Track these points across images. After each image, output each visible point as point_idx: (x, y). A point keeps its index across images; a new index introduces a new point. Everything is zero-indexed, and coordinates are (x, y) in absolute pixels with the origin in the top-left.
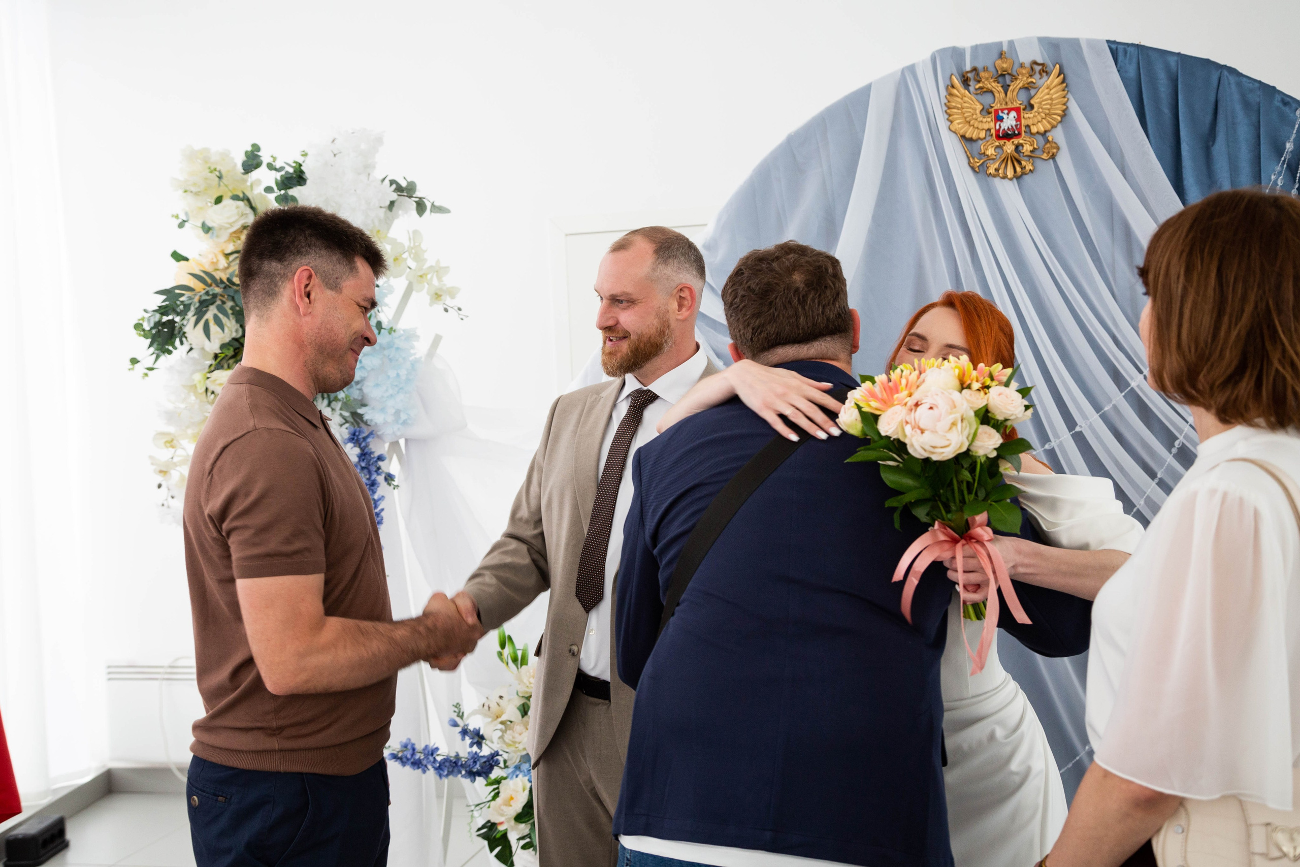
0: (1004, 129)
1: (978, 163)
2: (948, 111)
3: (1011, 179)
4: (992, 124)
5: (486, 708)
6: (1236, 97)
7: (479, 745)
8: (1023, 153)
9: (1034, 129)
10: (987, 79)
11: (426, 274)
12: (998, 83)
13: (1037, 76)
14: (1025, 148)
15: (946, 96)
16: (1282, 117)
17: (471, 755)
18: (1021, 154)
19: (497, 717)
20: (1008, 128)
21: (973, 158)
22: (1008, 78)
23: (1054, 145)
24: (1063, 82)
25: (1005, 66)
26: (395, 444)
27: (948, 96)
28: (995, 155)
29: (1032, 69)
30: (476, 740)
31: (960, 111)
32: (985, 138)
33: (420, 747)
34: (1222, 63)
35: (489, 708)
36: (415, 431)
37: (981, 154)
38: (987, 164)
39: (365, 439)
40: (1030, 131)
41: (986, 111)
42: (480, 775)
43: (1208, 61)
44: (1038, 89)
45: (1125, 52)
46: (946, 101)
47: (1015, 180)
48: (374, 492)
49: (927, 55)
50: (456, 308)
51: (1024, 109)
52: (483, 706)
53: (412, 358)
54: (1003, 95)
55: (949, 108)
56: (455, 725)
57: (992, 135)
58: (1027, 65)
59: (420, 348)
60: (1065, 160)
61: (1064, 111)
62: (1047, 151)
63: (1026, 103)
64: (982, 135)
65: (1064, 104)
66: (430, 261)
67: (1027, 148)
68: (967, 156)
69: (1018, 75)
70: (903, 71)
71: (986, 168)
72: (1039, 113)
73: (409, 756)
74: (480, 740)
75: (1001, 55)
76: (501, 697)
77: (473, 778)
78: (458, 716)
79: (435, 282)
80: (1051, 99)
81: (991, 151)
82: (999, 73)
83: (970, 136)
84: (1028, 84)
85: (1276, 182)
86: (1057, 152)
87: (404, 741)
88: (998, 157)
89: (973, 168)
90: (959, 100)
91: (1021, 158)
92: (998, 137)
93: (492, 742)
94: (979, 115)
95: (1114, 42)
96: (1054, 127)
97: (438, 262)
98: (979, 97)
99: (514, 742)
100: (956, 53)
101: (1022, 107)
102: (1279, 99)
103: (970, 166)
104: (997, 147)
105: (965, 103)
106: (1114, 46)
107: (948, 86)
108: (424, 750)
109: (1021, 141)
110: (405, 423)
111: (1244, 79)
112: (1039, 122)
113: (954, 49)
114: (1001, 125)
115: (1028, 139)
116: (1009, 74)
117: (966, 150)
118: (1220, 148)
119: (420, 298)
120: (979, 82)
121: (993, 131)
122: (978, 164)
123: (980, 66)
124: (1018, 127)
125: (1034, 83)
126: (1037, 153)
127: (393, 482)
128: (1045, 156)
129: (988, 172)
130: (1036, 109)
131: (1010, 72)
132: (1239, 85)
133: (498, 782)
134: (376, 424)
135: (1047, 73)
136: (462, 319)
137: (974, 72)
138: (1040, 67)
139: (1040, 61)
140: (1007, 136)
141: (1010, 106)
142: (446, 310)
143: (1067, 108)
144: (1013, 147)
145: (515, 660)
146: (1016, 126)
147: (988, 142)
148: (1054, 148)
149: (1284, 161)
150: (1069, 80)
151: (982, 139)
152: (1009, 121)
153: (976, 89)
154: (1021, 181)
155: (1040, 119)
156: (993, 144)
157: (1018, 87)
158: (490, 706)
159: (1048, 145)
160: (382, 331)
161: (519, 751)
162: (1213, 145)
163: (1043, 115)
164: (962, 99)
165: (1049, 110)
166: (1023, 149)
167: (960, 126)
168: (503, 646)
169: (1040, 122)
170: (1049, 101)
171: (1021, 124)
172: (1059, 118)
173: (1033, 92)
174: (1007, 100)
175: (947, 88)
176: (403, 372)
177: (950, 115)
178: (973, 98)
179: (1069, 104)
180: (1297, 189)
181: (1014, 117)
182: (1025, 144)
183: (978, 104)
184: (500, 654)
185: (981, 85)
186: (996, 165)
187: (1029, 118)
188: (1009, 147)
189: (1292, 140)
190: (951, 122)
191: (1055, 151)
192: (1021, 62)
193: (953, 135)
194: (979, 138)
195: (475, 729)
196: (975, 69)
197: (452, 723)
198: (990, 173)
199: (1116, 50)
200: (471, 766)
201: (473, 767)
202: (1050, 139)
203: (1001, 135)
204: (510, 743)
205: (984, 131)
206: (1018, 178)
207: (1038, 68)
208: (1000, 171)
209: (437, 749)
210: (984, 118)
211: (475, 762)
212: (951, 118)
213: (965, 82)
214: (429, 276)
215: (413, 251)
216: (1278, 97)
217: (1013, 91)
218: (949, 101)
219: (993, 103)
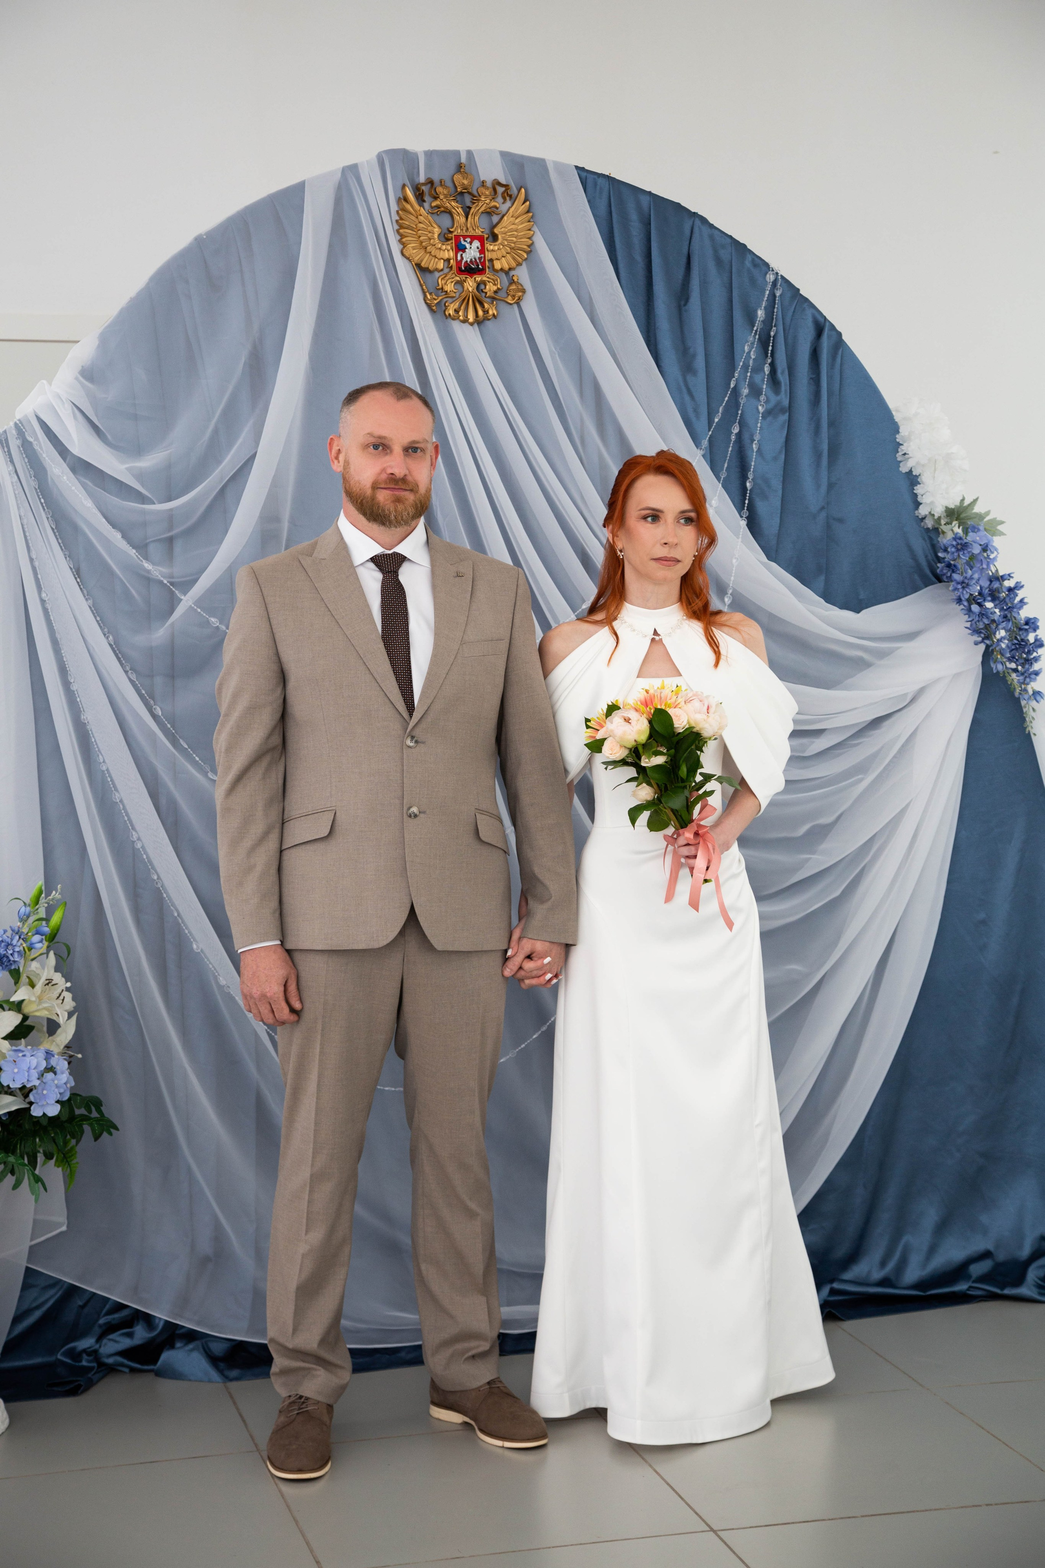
0: (467, 261)
1: (435, 299)
2: (402, 231)
3: (472, 324)
4: (452, 255)
6: (709, 252)
8: (486, 293)
9: (498, 265)
10: (445, 196)
12: (458, 202)
13: (500, 199)
14: (487, 287)
15: (397, 212)
16: (753, 281)
18: (484, 295)
20: (471, 259)
21: (431, 294)
22: (468, 199)
23: (520, 287)
24: (528, 212)
25: (466, 182)
27: (401, 213)
28: (455, 292)
29: (495, 190)
31: (414, 233)
32: (442, 270)
34: (692, 209)
37: (439, 289)
38: (446, 302)
40: (493, 266)
41: (445, 237)
43: (678, 205)
44: (502, 215)
45: (595, 184)
46: (398, 218)
47: (476, 325)
49: (372, 155)
51: (488, 239)
54: (463, 219)
55: (401, 227)
57: (451, 267)
58: (489, 184)
60: (530, 305)
61: (529, 246)
62: (512, 293)
63: (489, 231)
64: (441, 265)
65: (529, 238)
67: (490, 288)
68: (423, 289)
69: (480, 196)
70: (343, 171)
71: (444, 308)
72: (503, 246)
75: (460, 167)
80: (517, 230)
81: (450, 287)
82: (459, 189)
83: (426, 266)
84: (490, 208)
85: (749, 352)
86: (523, 296)
88: (458, 294)
89: (429, 306)
90: (414, 218)
91: (484, 299)
92: (460, 271)
94: (437, 240)
95: (583, 169)
96: (519, 264)
100: (405, 158)
101: (486, 236)
102: (750, 259)
103: (426, 303)
104: (457, 283)
105: (420, 223)
106: (584, 174)
107: (400, 198)
109: (485, 279)
111: (716, 232)
113: (405, 152)
114: (464, 255)
115: (492, 277)
116: (469, 193)
117: (422, 282)
118: (694, 309)
120: (436, 198)
121: (453, 263)
122: (435, 302)
123: (436, 179)
124: (482, 260)
125: (497, 208)
126: (502, 294)
128: (510, 299)
129: (447, 313)
130: (499, 241)
131: (470, 191)
132: (712, 237)
135: (510, 196)
137: (429, 186)
138: (503, 189)
139: (503, 182)
140: (470, 270)
141: (471, 233)
143: (533, 243)
144: (475, 285)
146: (480, 258)
147: (447, 274)
148: (519, 290)
149: (756, 331)
150: (538, 208)
151: (440, 271)
152: (472, 252)
153: (432, 207)
154: (482, 326)
155: (504, 253)
156: (453, 278)
157: (480, 211)
159: (513, 287)
162: (685, 305)
163: (508, 249)
164: (417, 217)
165: (514, 243)
166: (485, 288)
167: (415, 251)
169: (504, 257)
170: (515, 233)
171: (484, 257)
172: (524, 254)
173: (495, 219)
174: (469, 225)
175: (399, 201)
177: (402, 236)
178: (430, 217)
179: (534, 239)
180: (769, 364)
181: (478, 248)
182: (489, 282)
183: (435, 226)
185: (438, 202)
186: (456, 305)
187: (493, 251)
188: (470, 284)
189: (763, 308)
190: (405, 245)
191: (520, 294)
192: (482, 180)
193: (408, 262)
194: (437, 270)
196: (430, 182)
198: (450, 314)
199: (587, 177)
202: (515, 279)
203: (463, 269)
205: (442, 261)
206: (479, 322)
207: (501, 190)
208: (461, 313)
210: (443, 244)
212: (404, 240)
213: (420, 197)
216: (749, 257)
217: (474, 215)
218: (401, 219)
219: (452, 227)
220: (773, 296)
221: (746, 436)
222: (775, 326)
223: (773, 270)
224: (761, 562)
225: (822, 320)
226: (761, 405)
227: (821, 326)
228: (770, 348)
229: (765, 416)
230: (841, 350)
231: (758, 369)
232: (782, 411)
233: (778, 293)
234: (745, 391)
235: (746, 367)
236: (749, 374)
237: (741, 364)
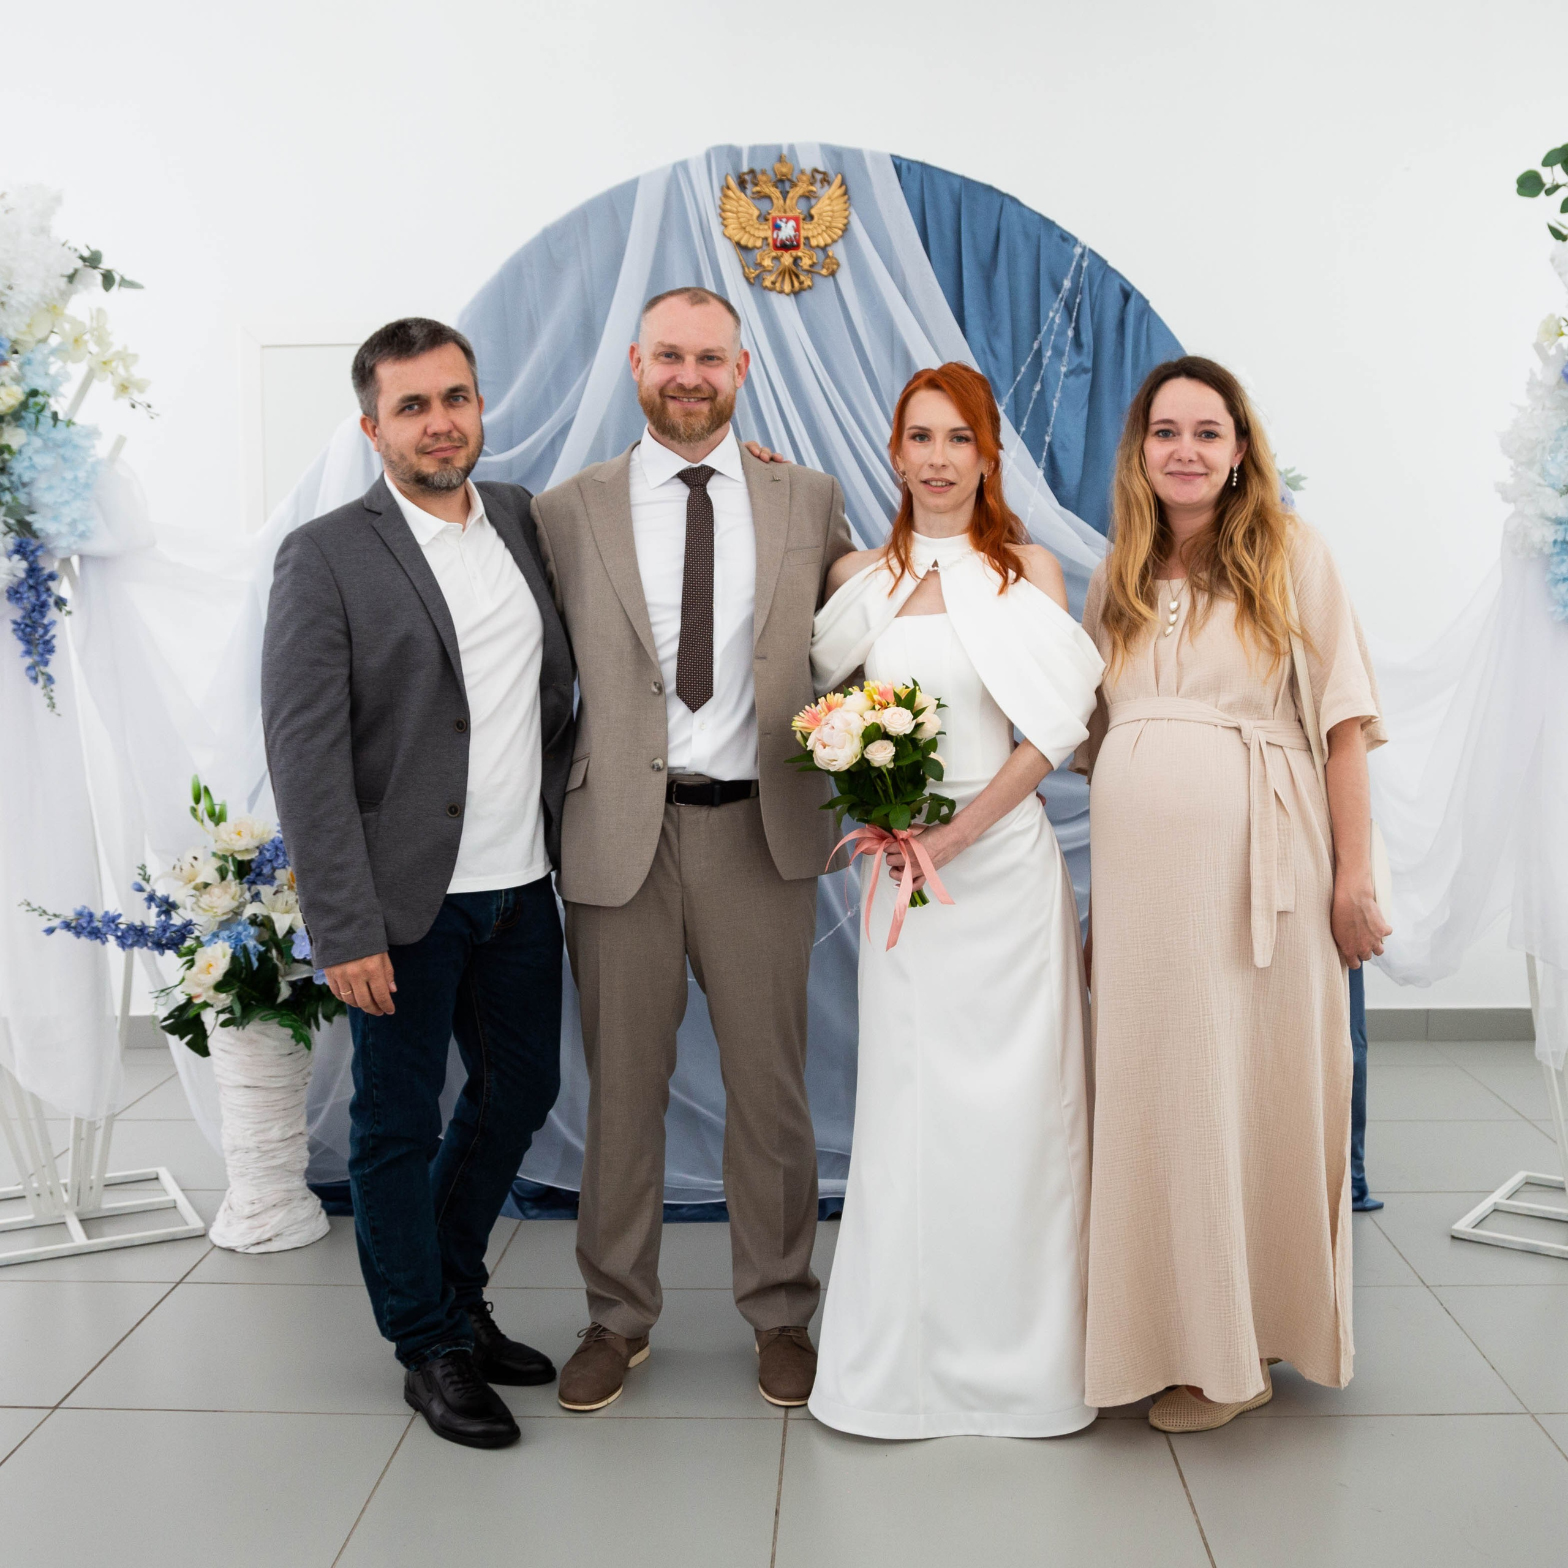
0: (782, 239)
1: (753, 273)
2: (723, 214)
3: (788, 295)
4: (769, 233)
5: (178, 870)
6: (1018, 227)
7: (167, 913)
8: (802, 267)
9: (814, 242)
10: (765, 183)
11: (111, 361)
12: (777, 187)
13: (818, 184)
14: (804, 262)
15: (721, 199)
16: (1061, 253)
17: (159, 924)
18: (800, 269)
19: (190, 881)
20: (786, 237)
21: (748, 268)
22: (787, 184)
23: (834, 261)
24: (846, 193)
25: (784, 170)
26: (66, 561)
27: (723, 198)
28: (772, 267)
29: (813, 177)
30: (164, 909)
31: (735, 215)
32: (761, 247)
33: (99, 914)
34: (1004, 190)
35: (181, 869)
36: (92, 547)
37: (757, 264)
38: (763, 275)
39: (33, 552)
40: (810, 243)
41: (763, 218)
42: (169, 948)
43: (989, 187)
44: (817, 198)
45: (909, 169)
46: (720, 204)
47: (792, 296)
48: (43, 616)
49: (701, 152)
50: (145, 405)
51: (804, 219)
52: (174, 868)
53: (90, 460)
54: (782, 201)
55: (723, 211)
56: (141, 889)
57: (768, 245)
58: (808, 171)
59: (101, 449)
60: (845, 277)
61: (845, 225)
62: (827, 267)
63: (805, 213)
64: (759, 243)
65: (846, 218)
66: (117, 342)
67: (806, 262)
68: (742, 265)
69: (798, 182)
70: (675, 167)
71: (761, 280)
72: (819, 225)
73: (85, 925)
74: (170, 909)
75: (781, 159)
76: (195, 858)
77: (161, 951)
78: (144, 879)
79: (121, 371)
80: (832, 211)
81: (767, 262)
82: (778, 176)
83: (745, 244)
84: (808, 192)
85: (1053, 319)
86: (837, 269)
87: (79, 908)
88: (775, 269)
89: (747, 279)
90: (735, 203)
91: (799, 272)
92: (776, 248)
93: (185, 909)
94: (756, 221)
95: (898, 157)
96: (834, 241)
97: (125, 347)
98: (757, 202)
99: (212, 908)
100: (733, 153)
101: (802, 216)
102: (1059, 235)
103: (745, 277)
104: (774, 258)
105: (740, 206)
106: (898, 162)
107: (723, 186)
108: (103, 917)
109: (800, 254)
110: (82, 536)
111: (1025, 210)
112: (819, 234)
113: (731, 148)
114: (779, 234)
115: (807, 252)
116: (789, 180)
117: (741, 258)
118: (1001, 278)
119: (103, 389)
120: (756, 185)
121: (770, 241)
122: (753, 275)
123: (757, 168)
124: (797, 238)
125: (815, 192)
126: (815, 269)
127: (66, 608)
128: (824, 272)
129: (763, 285)
130: (816, 220)
131: (789, 177)
132: (1022, 217)
133: (192, 951)
134: (48, 534)
135: (828, 182)
136: (152, 418)
137: (751, 175)
138: (821, 176)
139: (821, 169)
140: (784, 247)
141: (790, 214)
142: (133, 406)
143: (849, 222)
144: (791, 260)
145: (212, 815)
146: (795, 236)
147: (764, 251)
148: (833, 264)
149: (1062, 299)
150: (853, 191)
151: (758, 248)
152: (787, 231)
153: (753, 193)
154: (799, 296)
155: (820, 231)
156: (769, 254)
157: (798, 195)
158: (183, 868)
159: (828, 261)
160: (59, 423)
161: (218, 916)
162: (994, 275)
163: (824, 228)
164: (738, 202)
165: (830, 222)
166: (801, 262)
167: (735, 231)
168: (197, 800)
170: (830, 213)
171: (799, 236)
172: (840, 233)
173: (813, 201)
174: (787, 207)
175: (722, 189)
176: (81, 474)
177: (724, 219)
178: (749, 202)
179: (851, 218)
181: (793, 227)
182: (804, 257)
183: (754, 208)
184: (194, 810)
185: (758, 189)
186: (773, 278)
187: (809, 229)
188: (787, 259)
189: (1069, 277)
190: (726, 226)
191: (835, 267)
192: (802, 168)
193: (727, 242)
194: (755, 248)
195: (163, 896)
196: (752, 172)
197: (136, 887)
198: (766, 287)
199: (901, 166)
200: (160, 936)
201: (162, 936)
202: (830, 254)
203: (778, 244)
204: (207, 908)
205: (761, 240)
206: (796, 293)
207: (819, 177)
208: (778, 285)
209: (120, 915)
210: (761, 225)
211: (164, 931)
212: (725, 223)
213: (742, 184)
214: (114, 364)
215: (95, 333)
216: (1057, 232)
217: (792, 198)
218: (724, 204)
219: (771, 209)
220: (1079, 266)
221: (1048, 394)
222: (1081, 293)
223: (1081, 243)
224: (1056, 511)
225: (1128, 288)
226: (1063, 366)
227: (1127, 293)
228: (1075, 314)
229: (1066, 375)
230: (1146, 316)
231: (1062, 333)
232: (1085, 371)
233: (1085, 264)
234: (1049, 353)
235: (1050, 330)
236: (1053, 337)
237: (1045, 327)
